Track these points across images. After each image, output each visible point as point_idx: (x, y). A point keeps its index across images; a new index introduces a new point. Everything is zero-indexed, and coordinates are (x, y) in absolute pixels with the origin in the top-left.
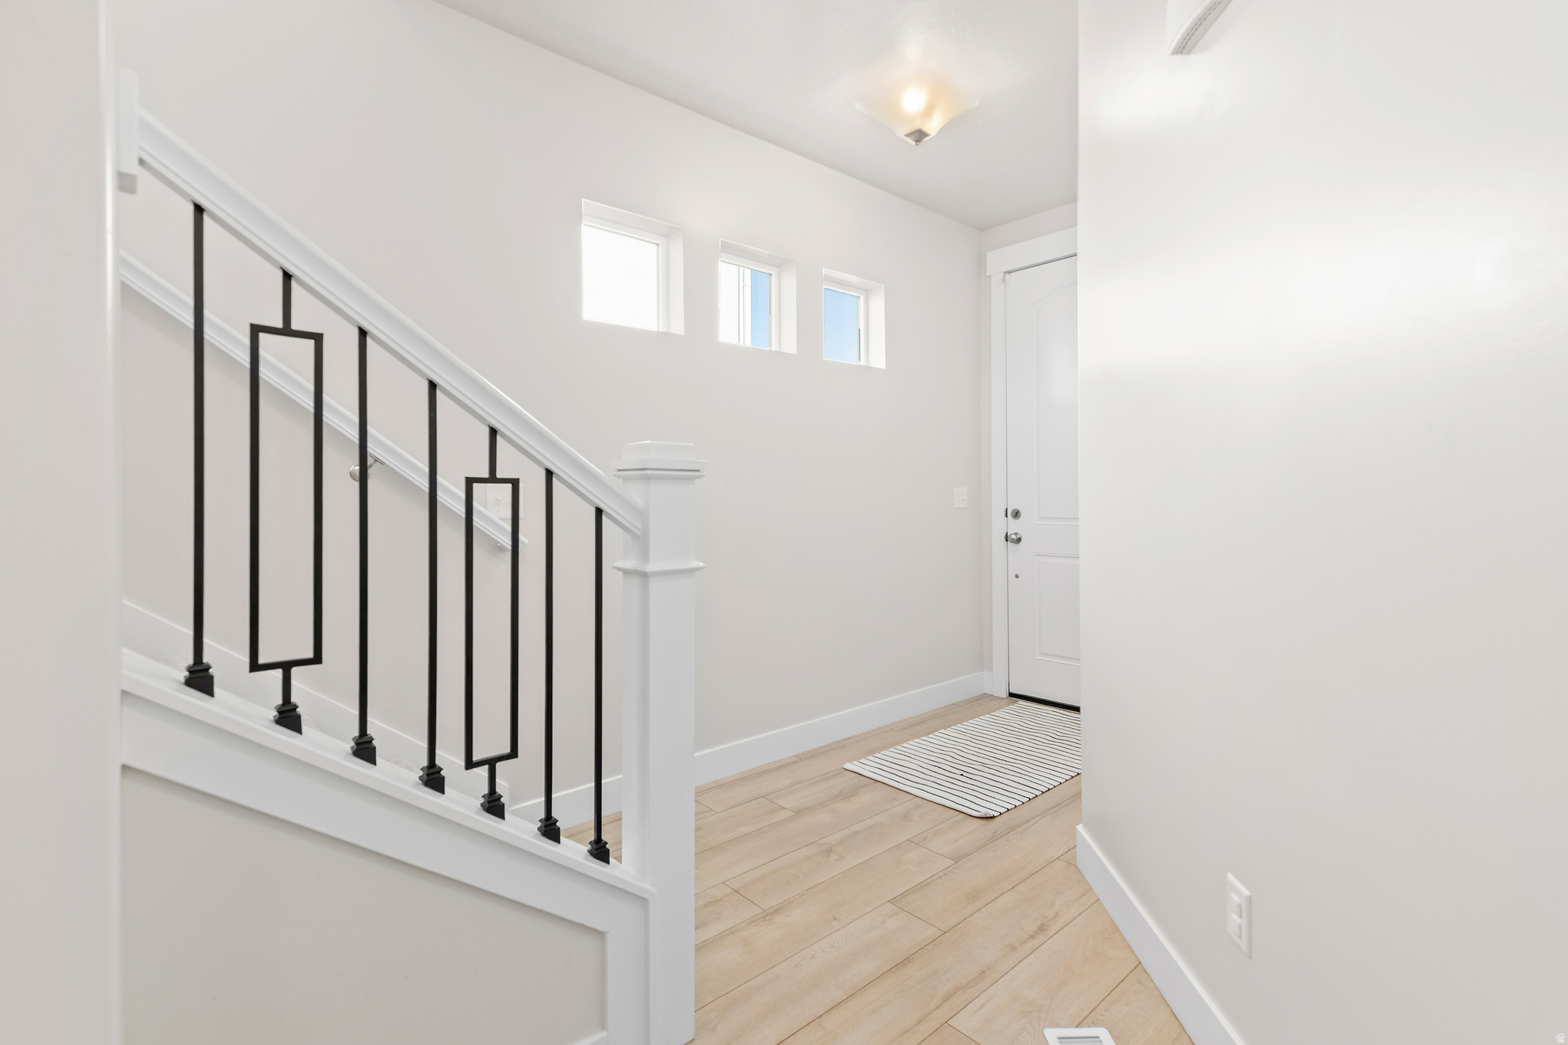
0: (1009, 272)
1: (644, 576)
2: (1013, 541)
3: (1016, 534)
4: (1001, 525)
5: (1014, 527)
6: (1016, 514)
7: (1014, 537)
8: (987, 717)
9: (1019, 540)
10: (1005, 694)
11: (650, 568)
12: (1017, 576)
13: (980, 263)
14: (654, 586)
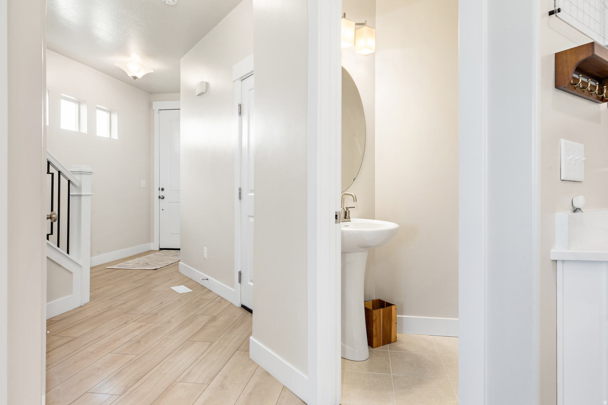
0: (160, 110)
1: (81, 195)
2: (161, 198)
3: (162, 196)
4: (157, 193)
5: (162, 193)
6: (163, 189)
7: (162, 197)
8: (153, 254)
9: (163, 198)
10: (158, 249)
11: (83, 194)
12: (163, 210)
13: (150, 105)
14: (83, 198)
